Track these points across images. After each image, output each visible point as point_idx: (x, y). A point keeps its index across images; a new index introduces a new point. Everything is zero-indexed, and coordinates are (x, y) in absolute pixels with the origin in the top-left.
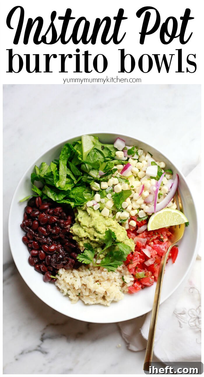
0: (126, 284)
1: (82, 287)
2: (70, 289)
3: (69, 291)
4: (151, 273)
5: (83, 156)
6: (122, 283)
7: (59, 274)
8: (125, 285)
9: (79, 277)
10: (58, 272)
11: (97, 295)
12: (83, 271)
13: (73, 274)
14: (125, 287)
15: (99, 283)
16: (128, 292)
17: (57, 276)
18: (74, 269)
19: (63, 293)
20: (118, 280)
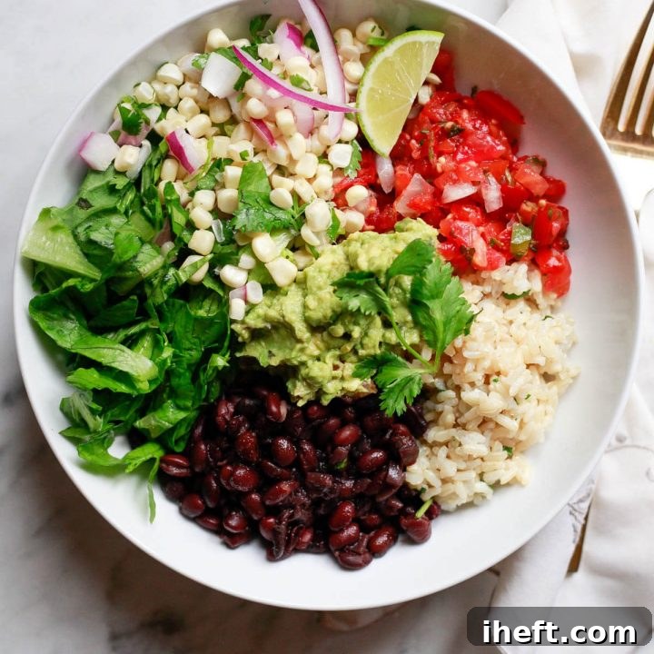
0: (530, 294)
1: (486, 433)
2: (480, 472)
3: (485, 477)
4: (529, 203)
5: (87, 274)
6: (521, 304)
7: (419, 488)
8: (535, 297)
9: (454, 430)
10: (412, 488)
11: (529, 396)
12: (440, 410)
13: (436, 445)
14: (540, 300)
15: (495, 377)
16: (558, 297)
17: (427, 497)
18: (422, 436)
19: (484, 497)
20: (508, 312)
